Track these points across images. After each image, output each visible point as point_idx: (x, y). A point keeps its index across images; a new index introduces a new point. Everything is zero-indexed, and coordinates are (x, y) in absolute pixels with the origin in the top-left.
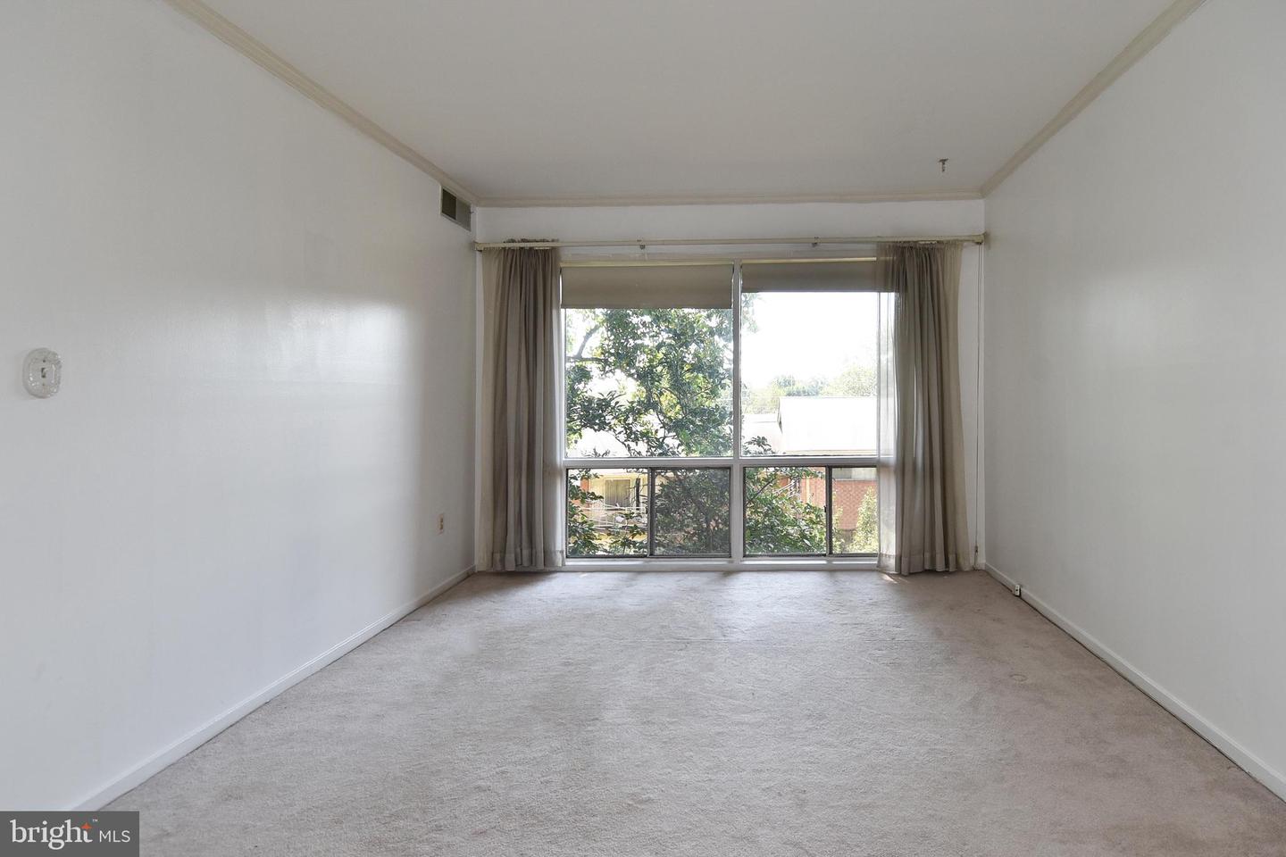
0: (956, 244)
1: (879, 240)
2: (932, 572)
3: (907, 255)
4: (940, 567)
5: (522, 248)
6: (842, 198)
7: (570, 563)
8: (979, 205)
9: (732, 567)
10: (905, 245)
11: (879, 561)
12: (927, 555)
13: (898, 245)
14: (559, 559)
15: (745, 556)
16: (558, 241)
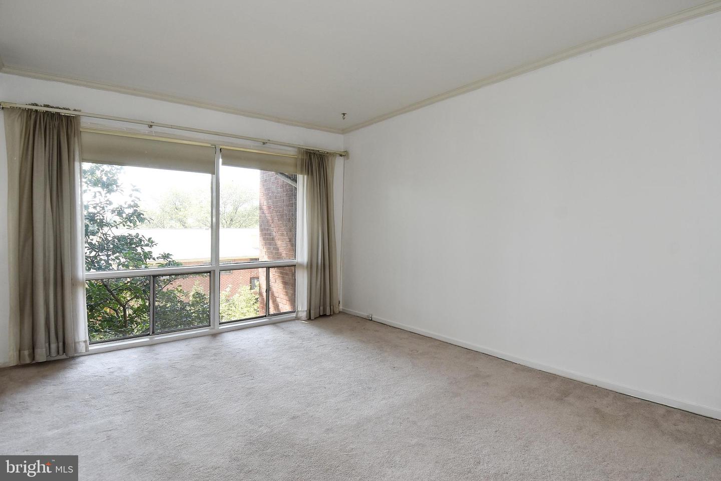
0: (333, 155)
1: (299, 147)
2: (325, 316)
3: (312, 157)
4: (328, 313)
5: (48, 111)
6: (278, 120)
7: (92, 348)
8: (341, 137)
9: (214, 331)
10: (311, 152)
11: (297, 315)
12: (322, 308)
13: (308, 151)
14: (82, 348)
15: (220, 324)
16: (80, 111)
